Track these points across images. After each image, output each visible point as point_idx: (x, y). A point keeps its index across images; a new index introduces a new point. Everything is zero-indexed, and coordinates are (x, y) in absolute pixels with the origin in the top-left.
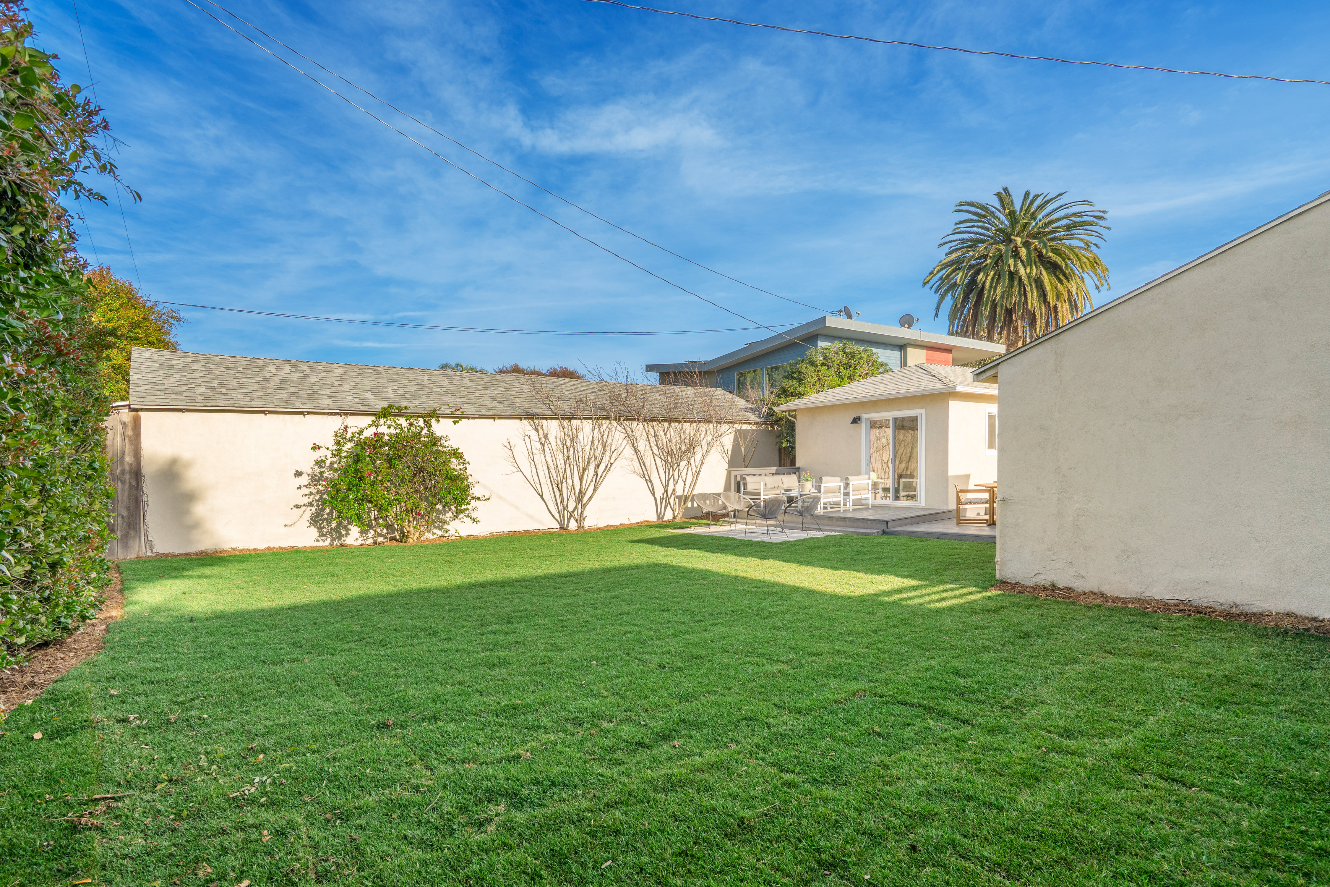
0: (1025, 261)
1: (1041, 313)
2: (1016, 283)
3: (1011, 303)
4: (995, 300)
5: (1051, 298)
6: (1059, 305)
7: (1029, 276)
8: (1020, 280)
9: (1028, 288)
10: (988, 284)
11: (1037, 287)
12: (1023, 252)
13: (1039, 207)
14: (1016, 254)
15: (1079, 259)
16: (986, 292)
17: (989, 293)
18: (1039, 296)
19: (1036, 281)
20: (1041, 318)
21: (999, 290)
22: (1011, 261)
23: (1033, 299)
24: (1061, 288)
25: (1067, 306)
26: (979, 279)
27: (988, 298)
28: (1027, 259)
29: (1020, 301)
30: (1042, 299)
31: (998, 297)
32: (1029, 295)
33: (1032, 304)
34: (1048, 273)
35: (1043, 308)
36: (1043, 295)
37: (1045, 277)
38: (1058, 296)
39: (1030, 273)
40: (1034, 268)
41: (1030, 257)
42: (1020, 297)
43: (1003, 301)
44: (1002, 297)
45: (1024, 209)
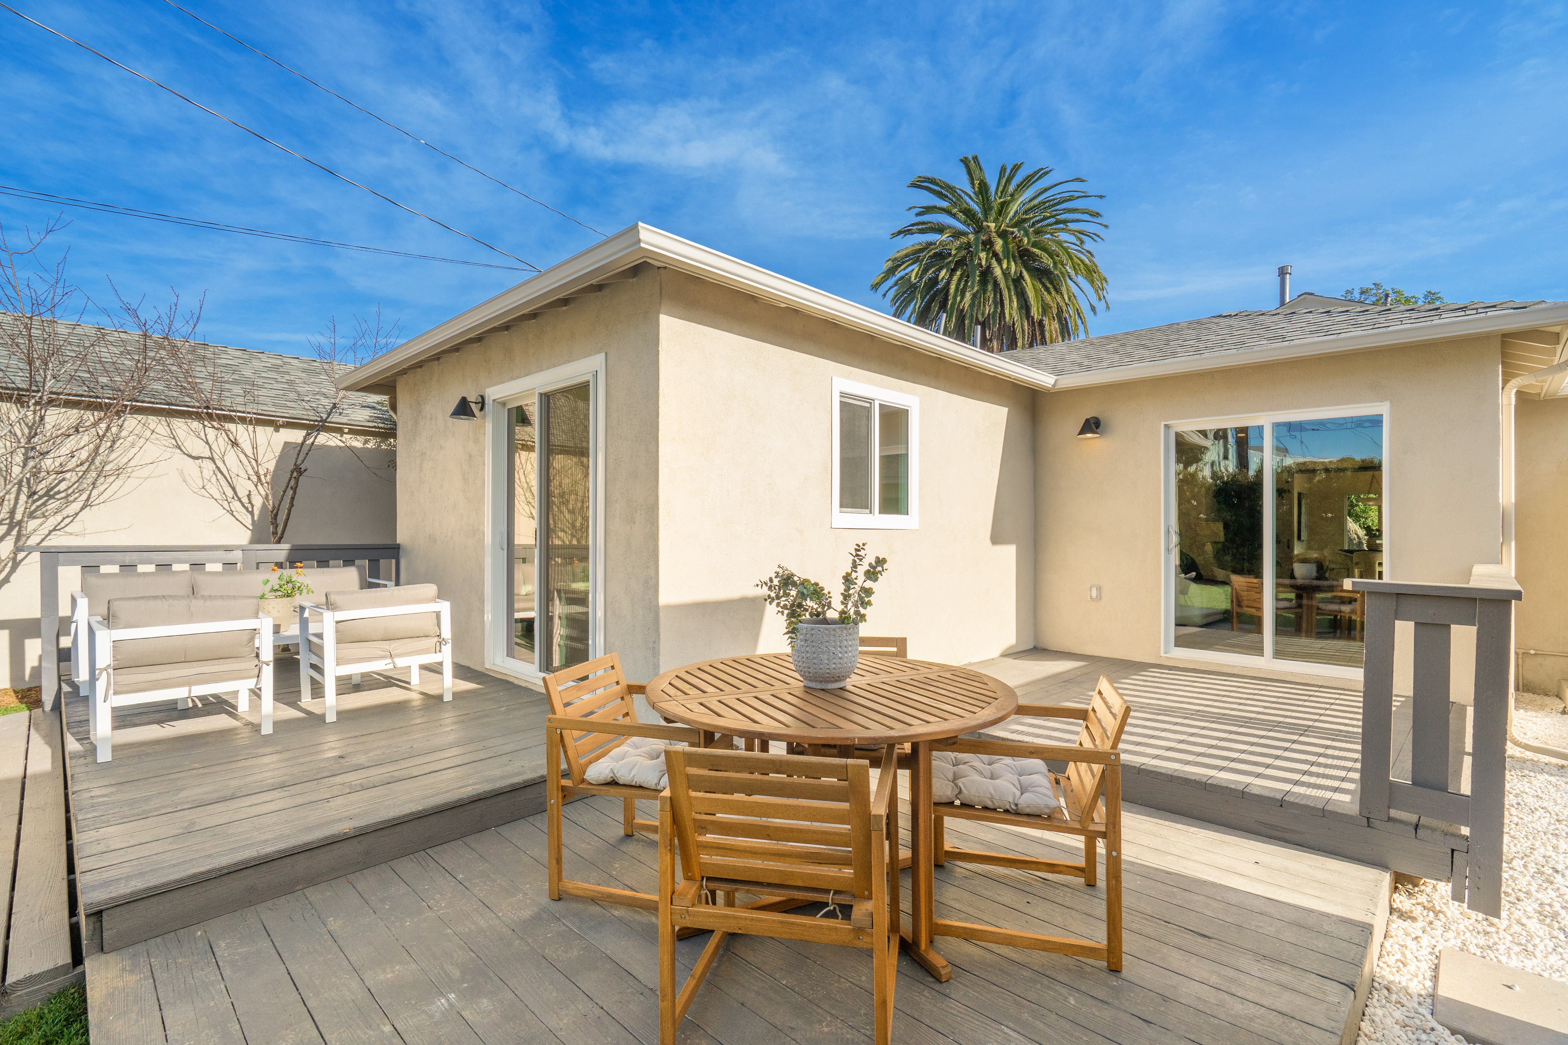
0: (1001, 254)
1: (1023, 331)
2: (990, 287)
3: (983, 314)
4: (962, 310)
5: (1035, 312)
6: (1046, 322)
7: (1006, 274)
8: (996, 284)
9: (1006, 293)
10: (953, 287)
11: (1017, 294)
12: (999, 244)
13: (1018, 186)
14: (988, 244)
15: (1071, 259)
16: (950, 297)
17: (955, 298)
18: (1020, 308)
19: (1014, 280)
20: (1023, 338)
21: (968, 296)
22: (983, 255)
23: (1011, 307)
24: (1048, 298)
25: (1056, 325)
26: (940, 277)
27: (953, 304)
28: (1003, 252)
29: (995, 311)
30: (1024, 311)
31: (967, 305)
32: (1006, 302)
33: (1010, 314)
34: (1031, 276)
35: (1026, 324)
36: (1025, 307)
37: (1028, 282)
38: (1045, 308)
39: (1008, 268)
40: (1013, 264)
41: (1008, 248)
42: (996, 307)
43: (972, 310)
44: (972, 305)
45: (1001, 188)
